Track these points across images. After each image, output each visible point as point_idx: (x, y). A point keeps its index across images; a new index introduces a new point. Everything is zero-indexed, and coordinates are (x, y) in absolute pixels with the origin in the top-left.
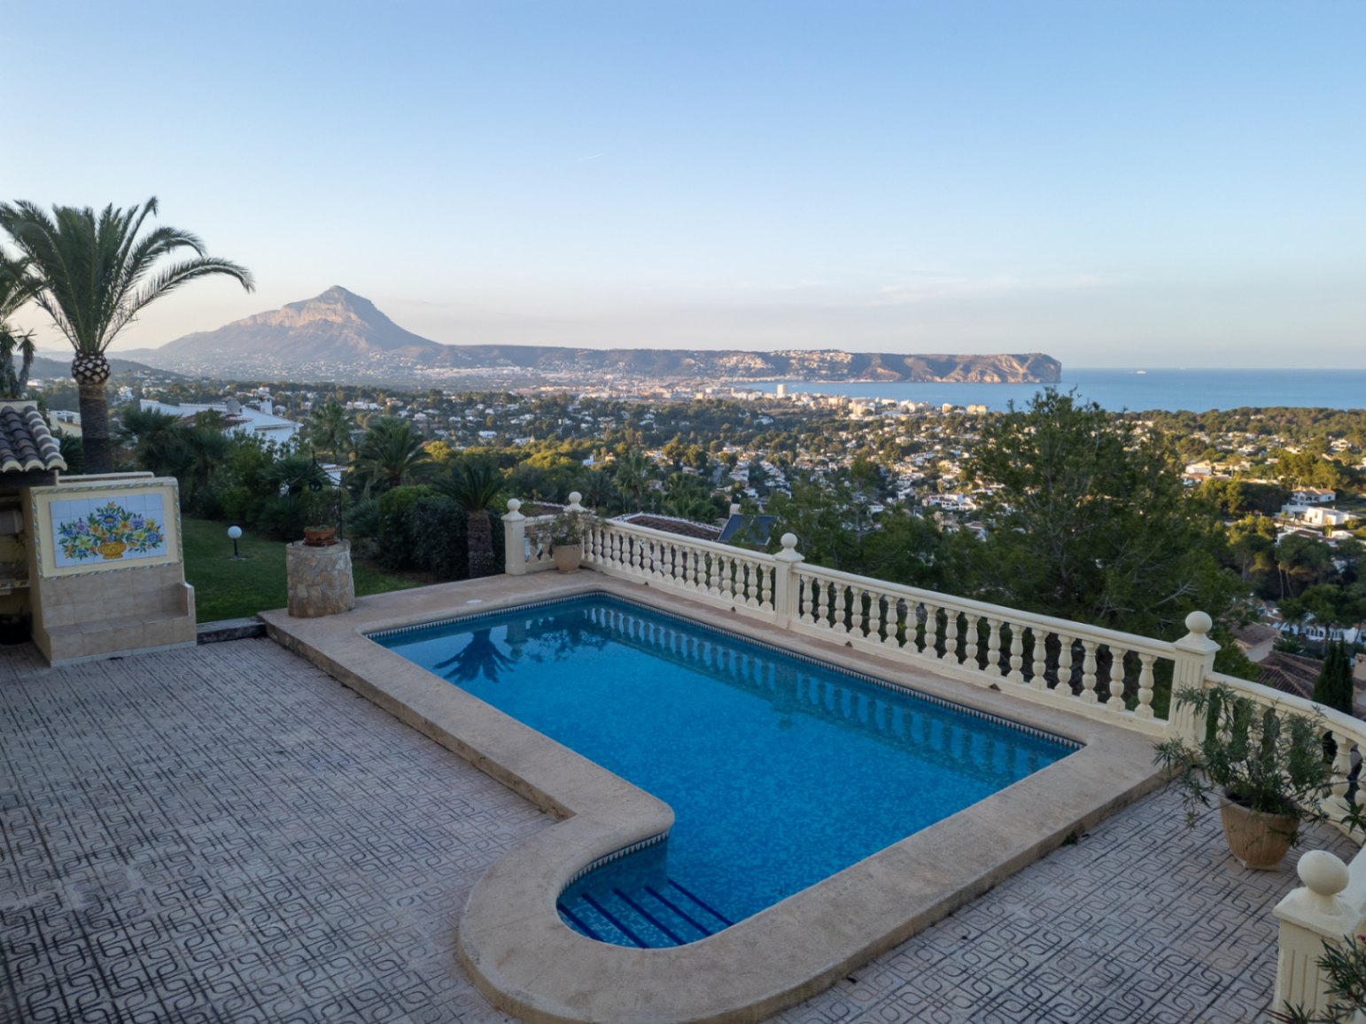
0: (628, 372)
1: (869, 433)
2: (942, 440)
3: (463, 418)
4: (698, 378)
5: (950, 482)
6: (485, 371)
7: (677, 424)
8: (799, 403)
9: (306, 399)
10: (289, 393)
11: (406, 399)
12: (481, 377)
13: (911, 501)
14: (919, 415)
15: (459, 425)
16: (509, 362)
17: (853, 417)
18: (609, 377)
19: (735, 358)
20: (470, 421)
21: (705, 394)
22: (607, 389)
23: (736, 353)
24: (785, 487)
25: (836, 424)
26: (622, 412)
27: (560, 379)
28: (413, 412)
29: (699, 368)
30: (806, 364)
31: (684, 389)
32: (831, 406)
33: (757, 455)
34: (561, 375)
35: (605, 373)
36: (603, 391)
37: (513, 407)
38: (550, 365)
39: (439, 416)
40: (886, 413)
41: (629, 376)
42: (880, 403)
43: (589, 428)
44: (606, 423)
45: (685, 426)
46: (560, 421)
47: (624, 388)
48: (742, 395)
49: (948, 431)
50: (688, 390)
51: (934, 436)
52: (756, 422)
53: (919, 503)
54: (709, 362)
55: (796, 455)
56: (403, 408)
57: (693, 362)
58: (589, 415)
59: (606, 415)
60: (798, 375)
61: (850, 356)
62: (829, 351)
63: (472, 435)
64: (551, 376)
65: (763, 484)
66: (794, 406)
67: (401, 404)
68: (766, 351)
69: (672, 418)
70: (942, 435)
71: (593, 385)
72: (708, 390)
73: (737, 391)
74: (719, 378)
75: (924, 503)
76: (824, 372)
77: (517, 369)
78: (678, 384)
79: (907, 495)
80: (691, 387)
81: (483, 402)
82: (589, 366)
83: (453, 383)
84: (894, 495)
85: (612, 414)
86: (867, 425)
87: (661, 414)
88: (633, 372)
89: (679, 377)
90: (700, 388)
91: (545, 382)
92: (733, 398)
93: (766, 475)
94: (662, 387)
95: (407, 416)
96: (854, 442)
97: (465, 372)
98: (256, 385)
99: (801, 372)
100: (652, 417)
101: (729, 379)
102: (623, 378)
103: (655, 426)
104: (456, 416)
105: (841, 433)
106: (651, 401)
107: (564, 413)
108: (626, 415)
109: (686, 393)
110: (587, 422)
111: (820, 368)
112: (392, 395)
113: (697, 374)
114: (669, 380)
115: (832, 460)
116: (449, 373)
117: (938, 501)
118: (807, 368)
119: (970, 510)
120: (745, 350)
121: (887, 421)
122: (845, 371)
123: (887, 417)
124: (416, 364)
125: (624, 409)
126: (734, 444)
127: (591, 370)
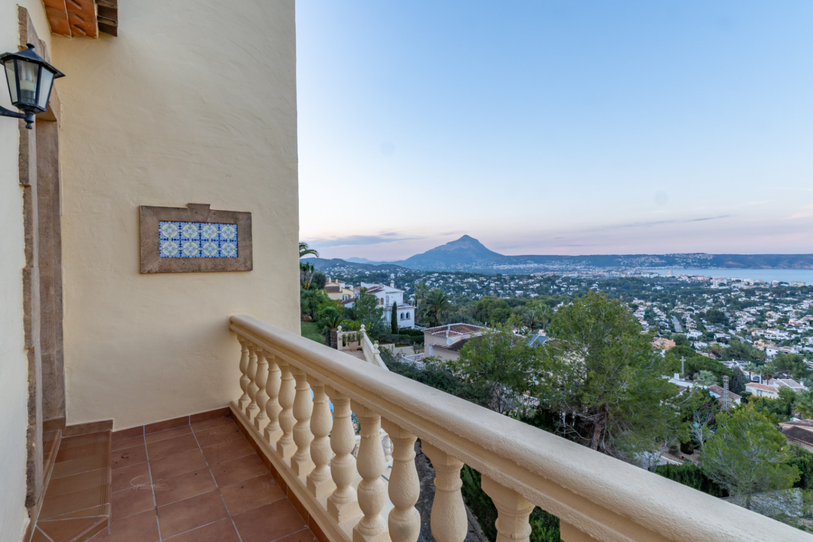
0: (587, 265)
1: (722, 295)
2: (769, 301)
3: (510, 285)
4: (623, 267)
5: (772, 323)
6: (522, 266)
7: (610, 288)
8: (681, 280)
9: (450, 278)
10: (445, 276)
11: (487, 278)
12: (520, 269)
13: (744, 333)
14: (756, 286)
15: (508, 288)
16: (533, 262)
17: (713, 287)
18: (579, 267)
19: (644, 258)
20: (512, 287)
21: (627, 274)
22: (576, 273)
23: (644, 255)
24: (666, 321)
25: (701, 290)
26: (582, 283)
27: (555, 268)
28: (490, 283)
29: (624, 263)
30: (685, 260)
31: (616, 273)
32: (699, 281)
33: (652, 305)
34: (555, 267)
35: (576, 266)
36: (574, 273)
37: (530, 281)
38: (551, 262)
39: (500, 284)
40: (734, 285)
41: (588, 267)
42: (730, 280)
43: (565, 290)
44: (574, 288)
45: (614, 290)
46: (552, 287)
47: (585, 272)
48: (648, 276)
49: (774, 295)
50: (618, 273)
51: (763, 298)
52: (653, 288)
53: (750, 334)
54: (631, 260)
55: (674, 305)
56: (486, 281)
57: (621, 260)
58: (566, 284)
59: (574, 284)
60: (680, 266)
61: (712, 256)
62: (698, 254)
63: (513, 292)
64: (550, 267)
65: (653, 319)
66: (677, 280)
67: (485, 280)
68: (661, 254)
69: (607, 286)
70: (770, 298)
71: (570, 271)
72: (629, 273)
73: (644, 273)
74: (635, 267)
75: (753, 334)
76: (695, 264)
77: (536, 265)
78: (612, 270)
79: (742, 329)
80: (619, 272)
81: (518, 279)
82: (568, 263)
83: (508, 271)
84: (734, 328)
85: (577, 284)
86: (720, 291)
87: (601, 284)
88: (590, 265)
89: (613, 267)
90: (624, 272)
91: (547, 270)
92: (642, 277)
93: (655, 315)
94: (604, 272)
95: (487, 285)
96: (711, 300)
97: (513, 266)
98: (434, 273)
99: (682, 264)
100: (597, 285)
101: (640, 268)
102: (585, 268)
103: (598, 290)
104: (507, 284)
105: (704, 295)
106: (598, 278)
107: (553, 283)
108: (584, 284)
109: (616, 274)
110: (564, 287)
111: (693, 262)
112: (481, 276)
113: (624, 265)
114: (608, 268)
115: (696, 309)
116: (506, 267)
117: (762, 333)
118: (685, 262)
119: (784, 340)
120: (649, 254)
121: (734, 289)
122: (709, 263)
123: (734, 287)
124: (494, 264)
125: (582, 282)
126: (639, 299)
127: (570, 264)
